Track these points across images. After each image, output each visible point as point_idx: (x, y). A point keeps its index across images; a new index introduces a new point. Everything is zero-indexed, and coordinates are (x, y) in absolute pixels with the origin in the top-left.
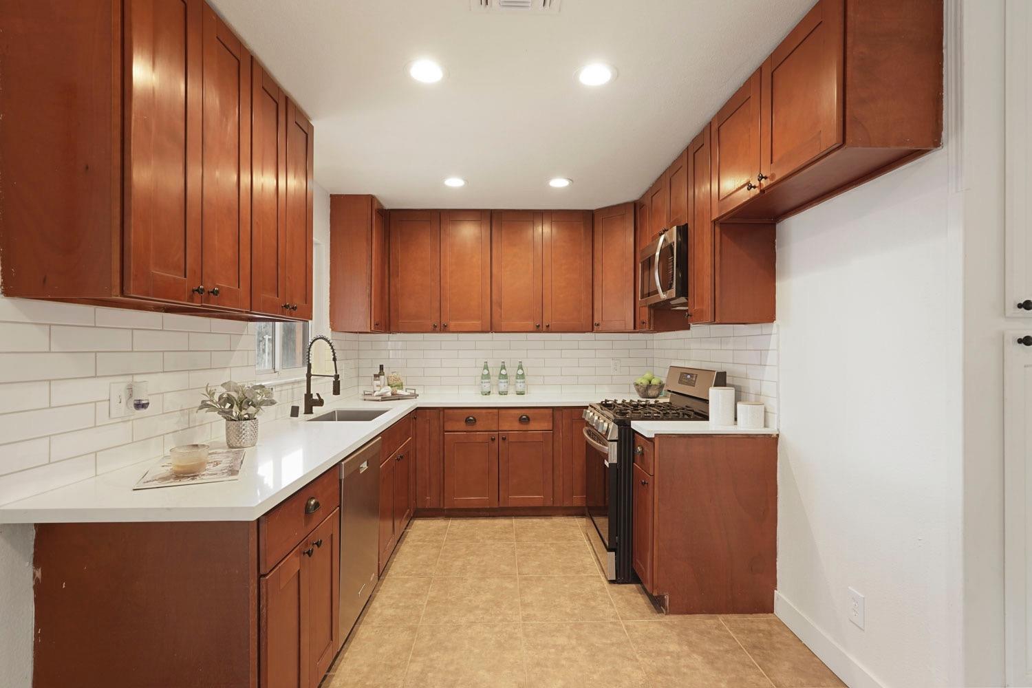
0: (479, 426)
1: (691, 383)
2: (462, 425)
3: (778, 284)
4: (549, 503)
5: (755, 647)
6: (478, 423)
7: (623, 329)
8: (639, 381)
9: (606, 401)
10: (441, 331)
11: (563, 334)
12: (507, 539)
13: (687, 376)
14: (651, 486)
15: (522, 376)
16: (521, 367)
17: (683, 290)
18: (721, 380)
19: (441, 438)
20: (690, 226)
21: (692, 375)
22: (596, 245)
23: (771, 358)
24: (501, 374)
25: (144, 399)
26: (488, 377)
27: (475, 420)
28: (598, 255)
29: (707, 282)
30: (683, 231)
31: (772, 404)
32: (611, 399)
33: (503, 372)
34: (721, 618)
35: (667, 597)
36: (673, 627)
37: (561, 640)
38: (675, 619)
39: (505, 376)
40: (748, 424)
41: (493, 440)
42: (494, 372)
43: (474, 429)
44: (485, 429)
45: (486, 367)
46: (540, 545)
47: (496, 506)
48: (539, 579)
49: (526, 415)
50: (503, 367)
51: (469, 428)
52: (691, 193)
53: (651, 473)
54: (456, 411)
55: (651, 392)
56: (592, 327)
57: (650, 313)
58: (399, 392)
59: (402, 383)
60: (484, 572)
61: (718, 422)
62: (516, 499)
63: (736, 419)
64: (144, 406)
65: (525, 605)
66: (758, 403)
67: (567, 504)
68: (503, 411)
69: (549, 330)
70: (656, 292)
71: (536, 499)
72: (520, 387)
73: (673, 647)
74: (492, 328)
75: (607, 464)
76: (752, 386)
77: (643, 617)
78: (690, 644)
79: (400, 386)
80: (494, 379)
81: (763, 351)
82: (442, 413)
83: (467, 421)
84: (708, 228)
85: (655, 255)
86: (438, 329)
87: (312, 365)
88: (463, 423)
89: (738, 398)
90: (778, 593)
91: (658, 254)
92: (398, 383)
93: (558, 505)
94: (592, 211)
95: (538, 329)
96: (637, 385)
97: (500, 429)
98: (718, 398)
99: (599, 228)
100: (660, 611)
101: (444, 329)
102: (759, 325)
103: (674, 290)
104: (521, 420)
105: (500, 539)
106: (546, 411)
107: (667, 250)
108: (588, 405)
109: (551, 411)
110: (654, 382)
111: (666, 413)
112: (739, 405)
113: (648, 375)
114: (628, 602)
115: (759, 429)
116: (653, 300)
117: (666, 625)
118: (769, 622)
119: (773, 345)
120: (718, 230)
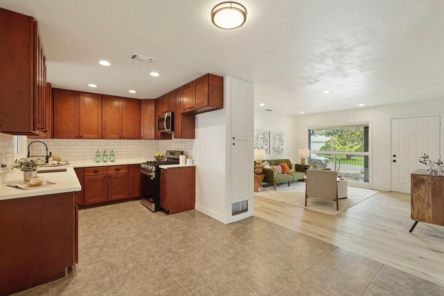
0: (99, 173)
1: (174, 155)
2: (92, 173)
3: (196, 130)
4: (127, 197)
5: (191, 215)
6: (99, 172)
7: (151, 139)
8: (156, 155)
9: (148, 161)
10: (79, 138)
11: (128, 140)
12: (115, 210)
13: (172, 153)
14: (166, 181)
15: (113, 155)
16: (112, 152)
17: (173, 130)
18: (182, 153)
19: (83, 179)
20: (175, 112)
21: (174, 153)
22: (141, 111)
23: (194, 147)
24: (104, 154)
25: (4, 164)
26: (99, 155)
27: (98, 171)
28: (142, 114)
29: (180, 128)
30: (173, 114)
31: (194, 158)
32: (149, 160)
33: (105, 154)
34: (183, 213)
35: (170, 210)
36: (172, 216)
37: (144, 225)
38: (173, 215)
39: (106, 155)
40: (189, 164)
41: (105, 178)
42: (101, 154)
43: (97, 175)
44: (102, 174)
45: (98, 152)
46: (127, 209)
47: (106, 201)
48: (131, 216)
49: (118, 168)
50: (105, 152)
51: (95, 174)
52: (175, 101)
53: (166, 178)
54: (89, 168)
55: (160, 159)
56: (139, 138)
57: (161, 135)
58: (60, 163)
59: (60, 159)
60: (111, 218)
61: (182, 164)
62: (114, 197)
63: (186, 164)
64: (5, 166)
65: (130, 222)
66: (191, 159)
67: (133, 196)
68: (109, 167)
69: (124, 138)
70: (165, 129)
71: (122, 196)
72: (112, 159)
73: (173, 219)
74: (103, 137)
75: (152, 178)
76: (190, 155)
77: (164, 216)
78: (177, 218)
79: (60, 160)
80: (101, 156)
81: (192, 146)
82: (83, 169)
83: (94, 172)
84: (180, 114)
85: (164, 118)
86: (78, 137)
87: (30, 153)
88: (93, 173)
89: (186, 158)
90: (196, 204)
91: (165, 118)
92: (59, 159)
93: (130, 197)
94: (140, 99)
95: (121, 138)
96: (155, 156)
97: (108, 173)
98: (182, 158)
99: (142, 106)
100: (168, 214)
101: (81, 138)
102: (191, 139)
103: (170, 129)
104: (116, 170)
105: (112, 210)
106: (126, 166)
107: (168, 118)
108: (142, 163)
109: (127, 166)
110: (161, 155)
111: (166, 163)
112: (187, 159)
113: (158, 153)
114: (160, 215)
115: (192, 165)
116: (163, 131)
117: (171, 216)
118: (194, 211)
119: (194, 144)
120: (182, 115)
